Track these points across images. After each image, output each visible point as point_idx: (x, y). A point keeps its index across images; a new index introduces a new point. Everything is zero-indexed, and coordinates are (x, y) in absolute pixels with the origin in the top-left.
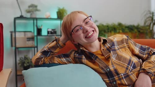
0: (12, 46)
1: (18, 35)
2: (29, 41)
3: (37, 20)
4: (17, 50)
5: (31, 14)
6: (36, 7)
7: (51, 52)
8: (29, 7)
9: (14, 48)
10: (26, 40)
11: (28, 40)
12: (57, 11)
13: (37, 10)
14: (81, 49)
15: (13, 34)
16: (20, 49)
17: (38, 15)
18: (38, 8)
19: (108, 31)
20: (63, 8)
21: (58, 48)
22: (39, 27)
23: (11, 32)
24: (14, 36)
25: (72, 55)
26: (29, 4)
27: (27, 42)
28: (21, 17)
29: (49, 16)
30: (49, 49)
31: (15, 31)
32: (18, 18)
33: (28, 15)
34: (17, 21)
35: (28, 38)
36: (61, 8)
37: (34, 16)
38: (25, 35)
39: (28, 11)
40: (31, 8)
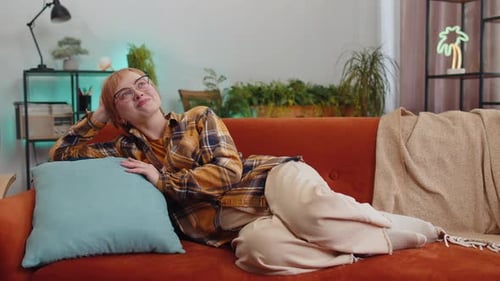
0: (19, 136)
1: (33, 111)
2: (61, 124)
3: (77, 76)
4: (30, 144)
5: (65, 61)
6: (78, 43)
7: (80, 136)
8: (61, 44)
9: (24, 141)
10: (53, 122)
11: (58, 122)
12: (127, 52)
13: (79, 52)
14: (131, 131)
15: (22, 109)
16: (38, 144)
17: (84, 63)
18: (83, 46)
19: (259, 102)
20: (143, 46)
21: (91, 130)
22: (85, 91)
23: (17, 104)
24: (22, 114)
25: (118, 144)
26: (61, 38)
27: (56, 128)
28: (42, 69)
29: (109, 66)
30: (75, 132)
31: (26, 103)
32: (33, 71)
33: (59, 65)
34: (31, 78)
35: (56, 119)
36: (138, 46)
37: (71, 66)
38: (51, 111)
39: (57, 54)
40: (65, 47)
